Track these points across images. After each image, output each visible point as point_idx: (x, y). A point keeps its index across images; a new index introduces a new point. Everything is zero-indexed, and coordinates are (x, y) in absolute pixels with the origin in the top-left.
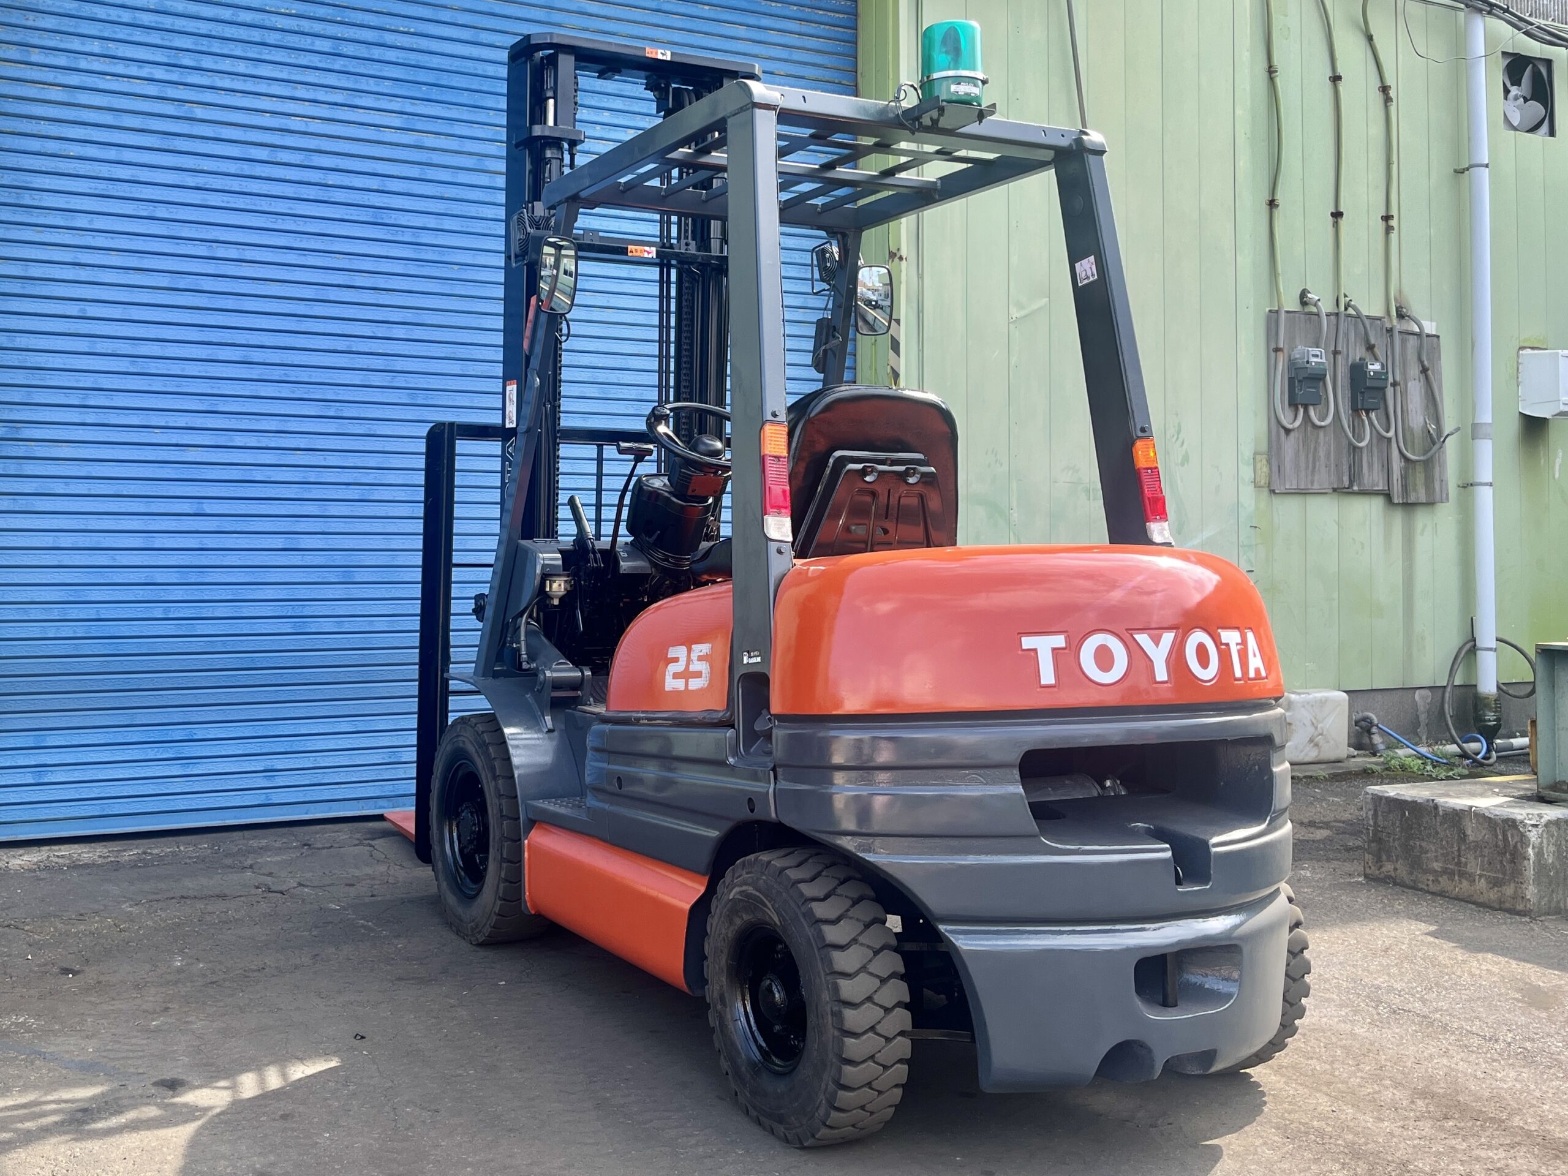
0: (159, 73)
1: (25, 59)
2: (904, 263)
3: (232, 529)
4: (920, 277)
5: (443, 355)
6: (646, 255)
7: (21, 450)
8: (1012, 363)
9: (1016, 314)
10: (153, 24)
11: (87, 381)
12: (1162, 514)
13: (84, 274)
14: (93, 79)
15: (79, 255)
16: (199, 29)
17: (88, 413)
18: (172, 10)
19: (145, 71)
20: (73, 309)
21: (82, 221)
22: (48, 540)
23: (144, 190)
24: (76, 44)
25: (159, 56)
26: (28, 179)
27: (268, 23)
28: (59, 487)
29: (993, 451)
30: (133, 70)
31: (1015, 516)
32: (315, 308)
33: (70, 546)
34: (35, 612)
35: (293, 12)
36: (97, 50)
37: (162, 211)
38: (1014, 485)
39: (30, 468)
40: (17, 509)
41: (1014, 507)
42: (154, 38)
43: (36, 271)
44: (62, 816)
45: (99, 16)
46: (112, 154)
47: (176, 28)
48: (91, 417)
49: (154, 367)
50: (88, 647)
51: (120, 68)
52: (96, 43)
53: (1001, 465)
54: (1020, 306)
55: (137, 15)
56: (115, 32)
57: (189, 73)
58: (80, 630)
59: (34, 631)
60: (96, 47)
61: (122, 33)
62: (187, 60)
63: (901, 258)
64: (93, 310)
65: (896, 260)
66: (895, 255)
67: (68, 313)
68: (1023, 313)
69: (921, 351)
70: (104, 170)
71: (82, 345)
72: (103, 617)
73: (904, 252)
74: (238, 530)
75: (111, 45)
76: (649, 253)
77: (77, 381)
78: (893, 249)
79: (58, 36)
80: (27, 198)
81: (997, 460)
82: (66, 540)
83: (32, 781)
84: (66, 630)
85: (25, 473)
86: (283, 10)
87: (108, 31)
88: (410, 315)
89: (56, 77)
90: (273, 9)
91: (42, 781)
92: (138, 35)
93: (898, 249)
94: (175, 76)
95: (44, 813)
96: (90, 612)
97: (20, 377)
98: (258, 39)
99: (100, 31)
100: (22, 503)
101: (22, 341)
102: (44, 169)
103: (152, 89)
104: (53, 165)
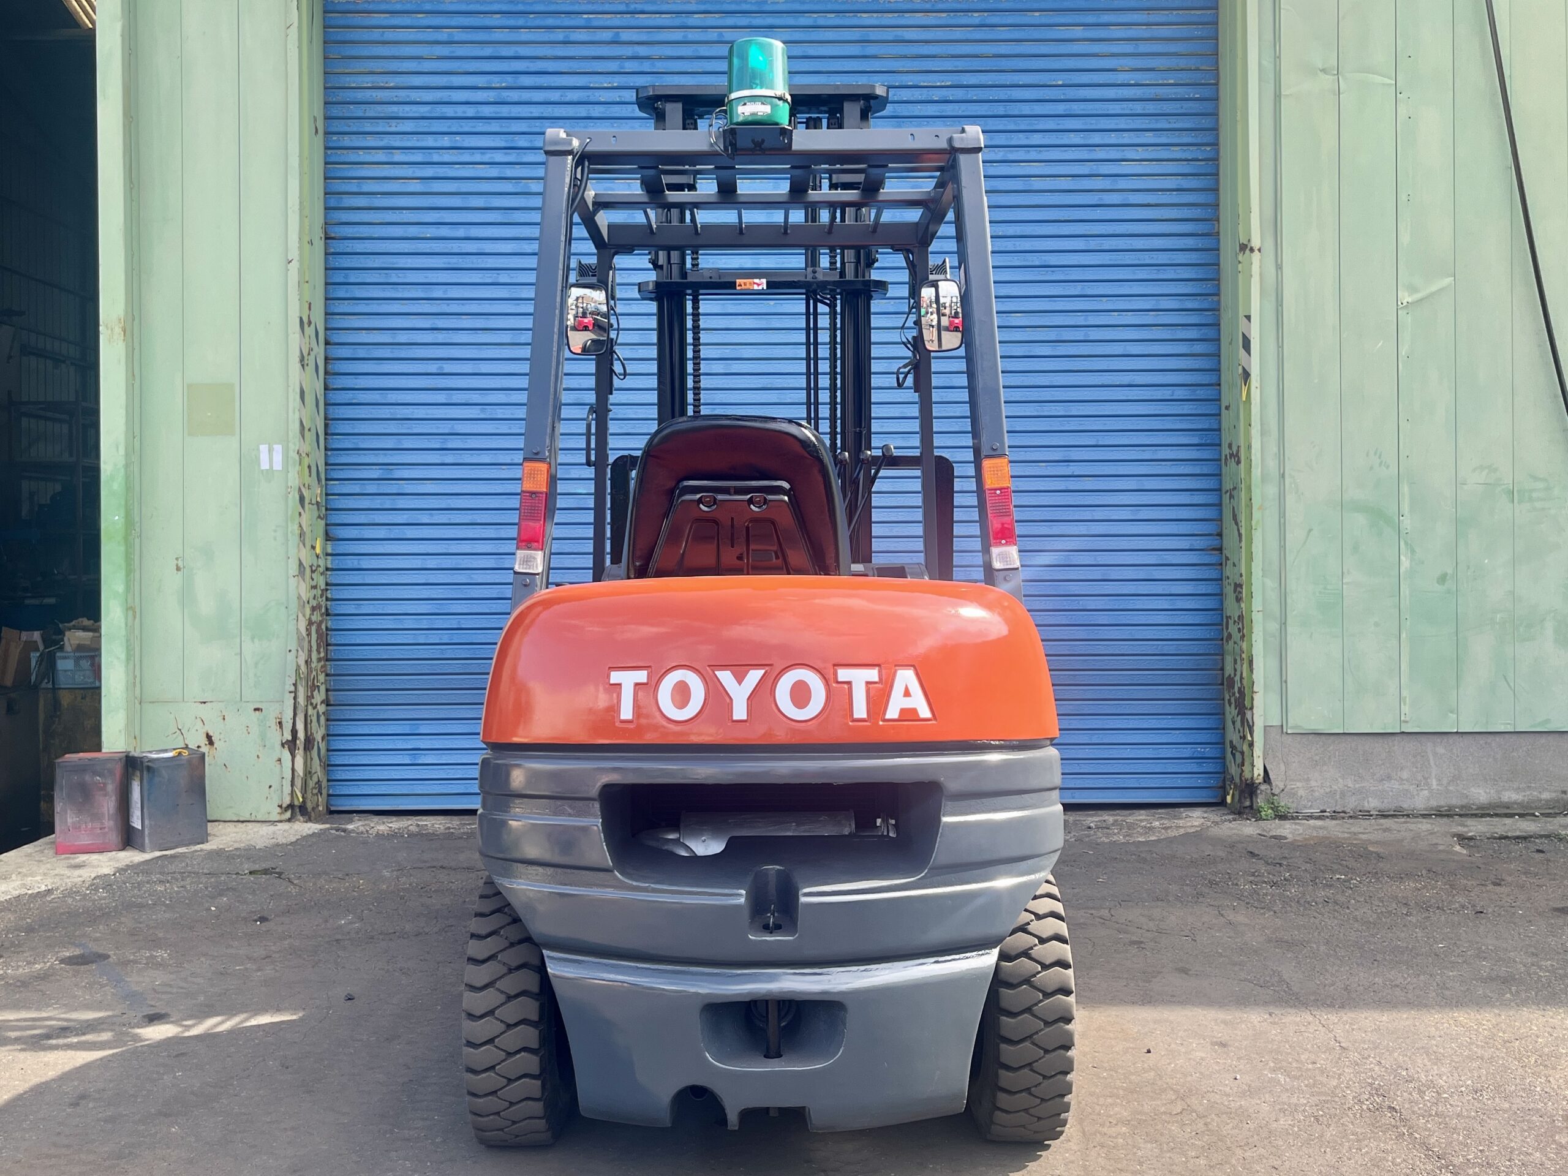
0: (499, 157)
1: (390, 160)
2: (1256, 256)
3: (570, 551)
4: (1279, 267)
5: (760, 386)
6: (756, 287)
7: (393, 487)
8: (1403, 352)
9: (1406, 298)
10: (494, 115)
11: (445, 427)
12: (1010, 538)
13: (440, 337)
14: (445, 170)
15: (437, 321)
16: (531, 113)
17: (447, 455)
18: (509, 100)
19: (488, 157)
20: (433, 367)
21: (438, 292)
22: (417, 562)
23: (489, 260)
24: (430, 141)
25: (499, 142)
26: (395, 260)
27: (592, 99)
28: (425, 518)
29: (1375, 454)
30: (477, 157)
31: (1407, 523)
32: (640, 351)
33: (435, 567)
34: (409, 622)
35: (615, 85)
36: (447, 144)
37: (504, 278)
38: (1405, 489)
39: (402, 503)
40: (392, 537)
41: (1406, 513)
42: (494, 126)
43: (403, 337)
44: (435, 792)
45: (448, 115)
46: (461, 232)
47: (513, 115)
48: (449, 458)
49: (500, 413)
50: (450, 651)
51: (466, 157)
52: (446, 138)
53: (1388, 467)
54: (1412, 289)
55: (480, 109)
56: (461, 127)
57: (525, 153)
58: (445, 637)
59: (408, 637)
60: (446, 141)
61: (467, 126)
62: (522, 142)
63: (1252, 250)
64: (448, 367)
65: (1247, 251)
66: (1246, 246)
67: (429, 371)
68: (1417, 296)
69: (1280, 347)
70: (455, 247)
71: (441, 397)
72: (463, 626)
73: (1256, 243)
74: (576, 551)
75: (458, 138)
76: (758, 285)
77: (438, 428)
78: (1243, 240)
79: (415, 137)
80: (394, 277)
81: (1381, 462)
82: (432, 562)
83: (410, 762)
84: (434, 637)
85: (398, 507)
86: (606, 85)
87: (455, 126)
88: (727, 351)
89: (414, 172)
90: (597, 85)
91: (417, 762)
92: (480, 126)
93: (1249, 241)
94: (512, 157)
95: (419, 788)
96: (452, 622)
97: (392, 427)
98: (584, 114)
99: (450, 127)
100: (396, 532)
101: (393, 397)
102: (406, 251)
103: (494, 172)
104: (414, 247)
